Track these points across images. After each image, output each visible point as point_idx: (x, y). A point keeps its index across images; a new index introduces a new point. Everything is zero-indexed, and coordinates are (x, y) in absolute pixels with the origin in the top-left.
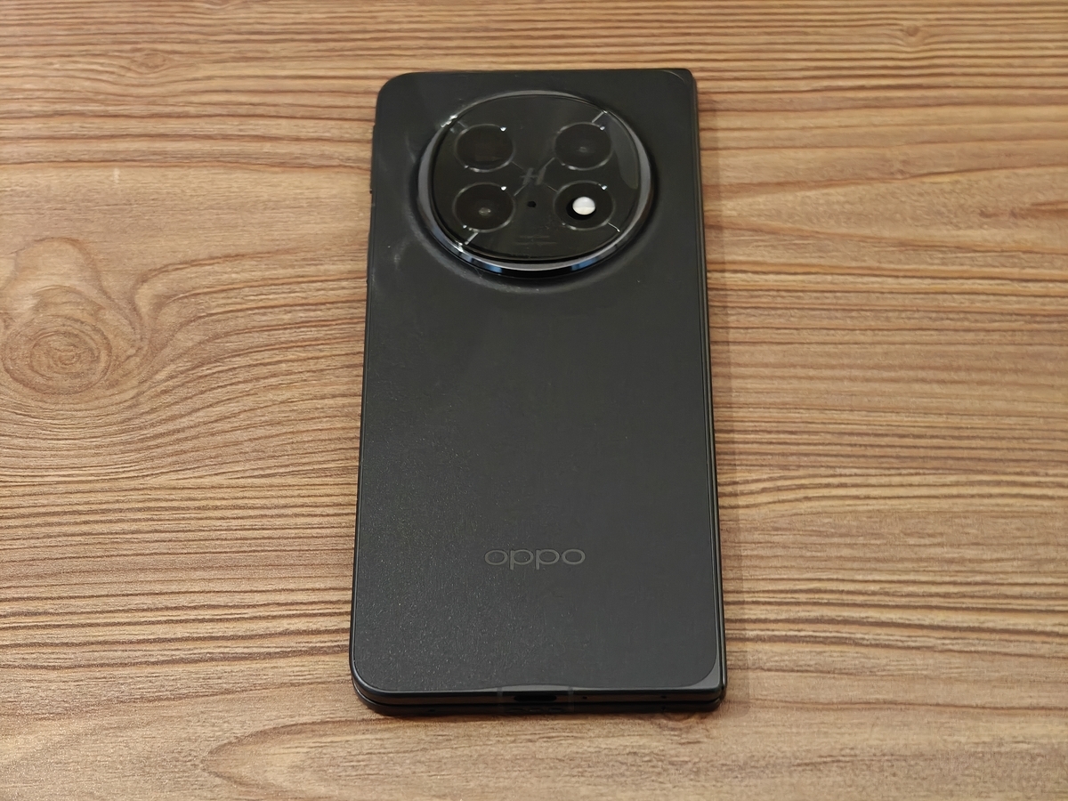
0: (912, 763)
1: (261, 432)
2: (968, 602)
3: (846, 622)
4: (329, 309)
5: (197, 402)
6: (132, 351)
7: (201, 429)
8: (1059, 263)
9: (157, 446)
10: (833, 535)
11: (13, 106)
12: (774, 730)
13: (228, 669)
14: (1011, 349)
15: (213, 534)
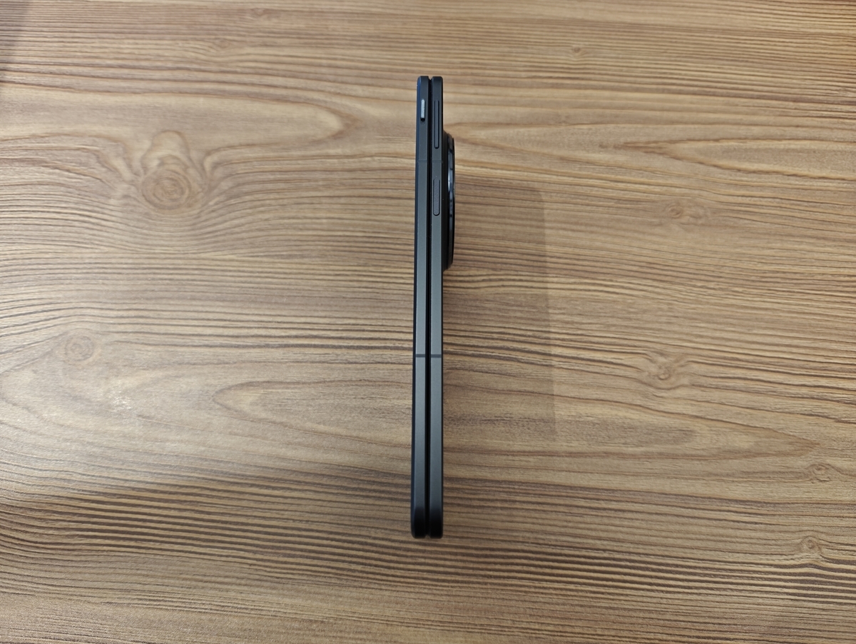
0: (538, 423)
2: (573, 344)
3: (514, 350)
4: (291, 174)
6: (200, 190)
10: (513, 305)
11: (159, 64)
12: (475, 402)
14: (607, 216)
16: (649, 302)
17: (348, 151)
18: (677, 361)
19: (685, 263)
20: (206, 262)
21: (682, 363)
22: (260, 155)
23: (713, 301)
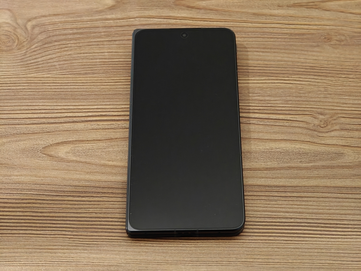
0: (246, 154)
1: (62, 63)
2: (266, 111)
4: (83, 30)
5: (43, 54)
6: (25, 40)
7: (45, 62)
8: (300, 20)
9: (31, 66)
13: (49, 126)
14: (284, 43)
15: (46, 90)
16: (312, 87)
17: (119, 16)
18: (331, 117)
19: (335, 66)
20: (32, 79)
21: (335, 118)
22: (63, 20)
23: (353, 85)
